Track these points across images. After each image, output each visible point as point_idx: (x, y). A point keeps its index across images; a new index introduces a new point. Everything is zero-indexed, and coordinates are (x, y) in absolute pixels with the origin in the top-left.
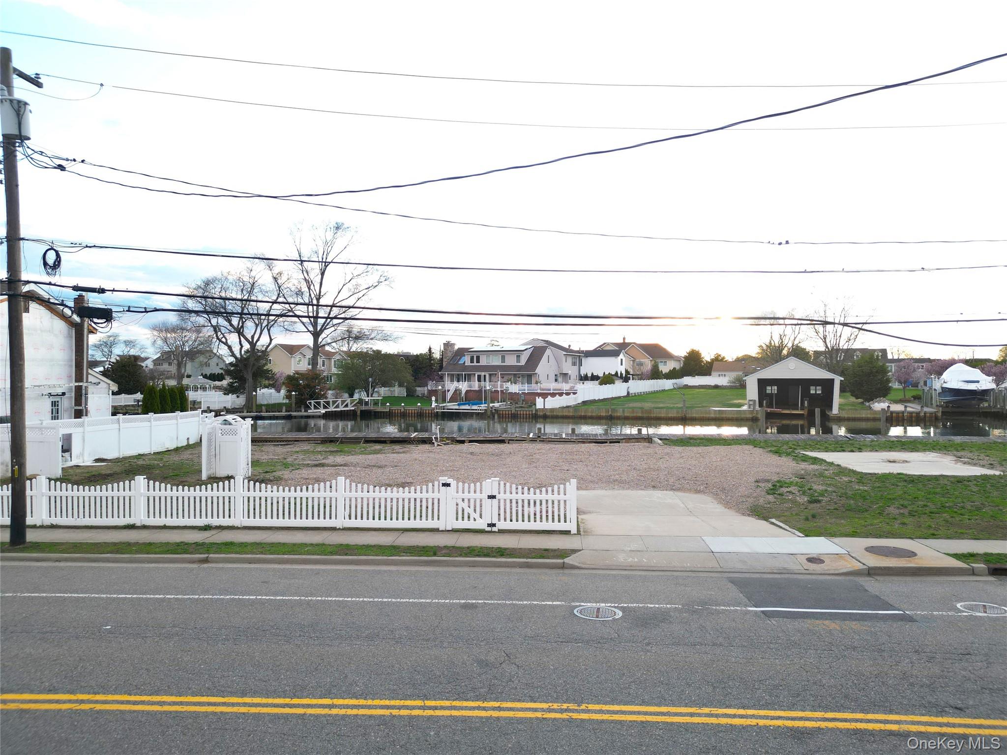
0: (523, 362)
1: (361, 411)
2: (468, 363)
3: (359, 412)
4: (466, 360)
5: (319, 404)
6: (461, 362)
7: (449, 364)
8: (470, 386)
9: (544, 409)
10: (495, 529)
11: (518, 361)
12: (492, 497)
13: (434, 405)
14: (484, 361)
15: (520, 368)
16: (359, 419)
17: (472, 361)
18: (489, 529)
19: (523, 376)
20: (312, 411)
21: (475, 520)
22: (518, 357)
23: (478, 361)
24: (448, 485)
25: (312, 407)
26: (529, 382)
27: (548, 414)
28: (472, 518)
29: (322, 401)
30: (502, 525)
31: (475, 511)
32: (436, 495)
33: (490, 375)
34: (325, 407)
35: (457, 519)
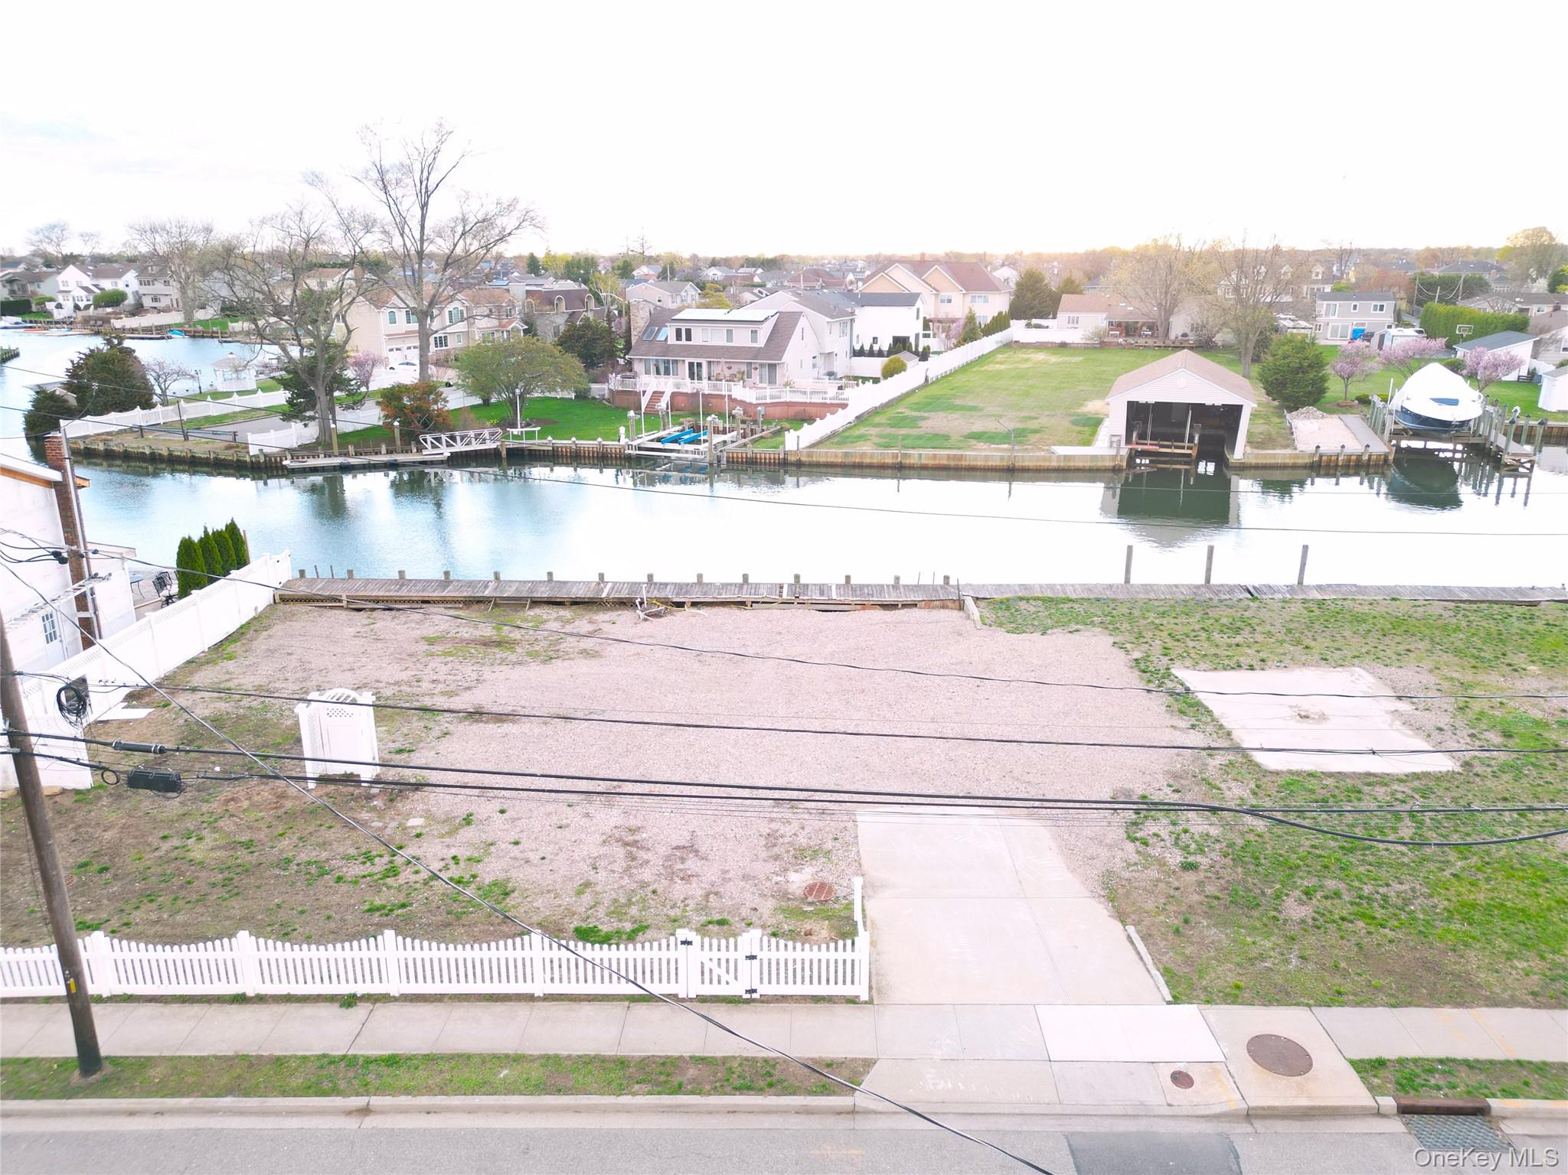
0: (761, 342)
1: (508, 450)
2: (672, 340)
3: (504, 453)
4: (668, 333)
5: (439, 440)
6: (661, 337)
7: (640, 339)
8: (677, 386)
9: (797, 452)
10: (755, 996)
11: (754, 339)
12: (752, 957)
13: (624, 441)
14: (698, 338)
15: (756, 353)
16: (505, 463)
17: (679, 337)
18: (748, 996)
19: (762, 365)
20: (428, 453)
21: (727, 983)
22: (754, 332)
23: (689, 338)
24: (689, 943)
25: (429, 446)
26: (772, 381)
27: (804, 459)
28: (723, 982)
29: (444, 437)
30: (765, 989)
31: (728, 972)
32: (672, 954)
33: (709, 363)
34: (449, 445)
35: (703, 983)
